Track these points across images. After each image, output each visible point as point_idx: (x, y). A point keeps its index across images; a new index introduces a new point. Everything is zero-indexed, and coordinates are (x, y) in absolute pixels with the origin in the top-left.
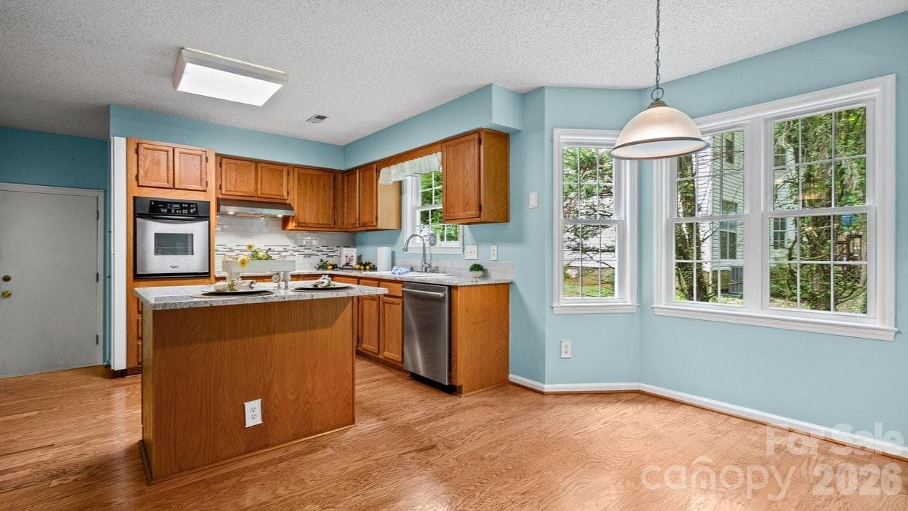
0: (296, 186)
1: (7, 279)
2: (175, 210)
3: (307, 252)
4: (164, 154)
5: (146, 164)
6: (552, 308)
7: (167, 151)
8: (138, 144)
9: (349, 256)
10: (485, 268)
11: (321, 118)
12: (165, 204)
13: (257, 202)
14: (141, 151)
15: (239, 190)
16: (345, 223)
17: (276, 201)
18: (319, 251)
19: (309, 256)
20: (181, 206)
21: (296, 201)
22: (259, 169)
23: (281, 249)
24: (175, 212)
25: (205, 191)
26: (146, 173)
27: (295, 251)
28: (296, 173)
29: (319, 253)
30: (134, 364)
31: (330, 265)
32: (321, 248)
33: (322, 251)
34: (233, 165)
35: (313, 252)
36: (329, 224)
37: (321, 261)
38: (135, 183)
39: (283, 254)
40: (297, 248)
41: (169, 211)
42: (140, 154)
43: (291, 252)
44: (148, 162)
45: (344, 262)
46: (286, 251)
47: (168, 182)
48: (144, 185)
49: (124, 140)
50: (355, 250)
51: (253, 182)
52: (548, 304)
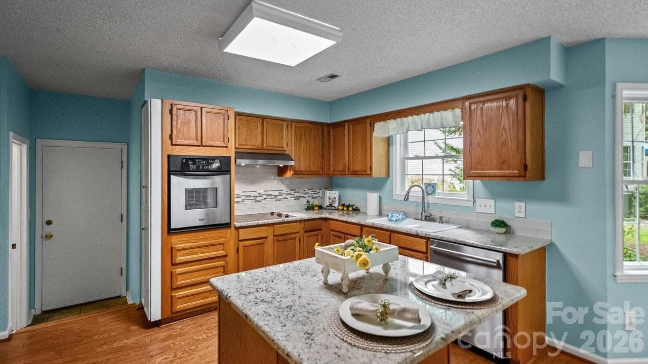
0: (293, 138)
1: (49, 223)
2: (203, 166)
3: (297, 195)
4: (193, 114)
5: (178, 124)
6: (615, 276)
7: (196, 111)
8: (172, 105)
9: (332, 197)
10: (508, 223)
11: (333, 77)
12: (193, 160)
13: (263, 153)
14: (174, 111)
15: (249, 143)
16: (332, 170)
17: (277, 152)
18: (306, 194)
19: (297, 198)
20: (208, 162)
21: (293, 151)
22: (265, 123)
23: (277, 193)
24: (203, 168)
25: (227, 147)
26: (178, 132)
27: (287, 195)
28: (293, 127)
29: (306, 196)
30: (168, 314)
31: (316, 206)
32: (307, 191)
33: (308, 193)
34: (244, 122)
35: (301, 195)
36: (318, 171)
37: (308, 202)
38: (169, 141)
39: (278, 197)
40: (290, 192)
41: (198, 167)
42: (173, 114)
43: (285, 196)
44: (180, 122)
45: (327, 203)
46: (280, 194)
47: (197, 140)
48: (177, 143)
49: (159, 101)
50: (337, 192)
51: (260, 135)
52: (609, 272)
